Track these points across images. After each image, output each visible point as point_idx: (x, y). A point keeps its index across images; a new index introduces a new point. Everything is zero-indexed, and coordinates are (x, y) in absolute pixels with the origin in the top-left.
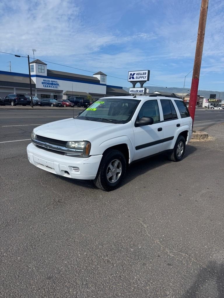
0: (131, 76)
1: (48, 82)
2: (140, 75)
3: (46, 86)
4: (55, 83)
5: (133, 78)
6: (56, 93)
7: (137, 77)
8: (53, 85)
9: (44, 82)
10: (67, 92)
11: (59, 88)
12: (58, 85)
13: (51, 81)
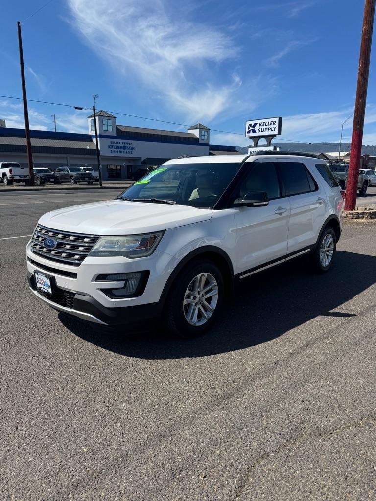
0: (251, 128)
1: (117, 145)
2: (266, 125)
3: (117, 152)
4: (129, 146)
5: (254, 131)
6: (130, 162)
7: (260, 130)
8: (126, 150)
9: (112, 145)
10: (148, 159)
11: (135, 154)
12: (134, 148)
13: (123, 143)
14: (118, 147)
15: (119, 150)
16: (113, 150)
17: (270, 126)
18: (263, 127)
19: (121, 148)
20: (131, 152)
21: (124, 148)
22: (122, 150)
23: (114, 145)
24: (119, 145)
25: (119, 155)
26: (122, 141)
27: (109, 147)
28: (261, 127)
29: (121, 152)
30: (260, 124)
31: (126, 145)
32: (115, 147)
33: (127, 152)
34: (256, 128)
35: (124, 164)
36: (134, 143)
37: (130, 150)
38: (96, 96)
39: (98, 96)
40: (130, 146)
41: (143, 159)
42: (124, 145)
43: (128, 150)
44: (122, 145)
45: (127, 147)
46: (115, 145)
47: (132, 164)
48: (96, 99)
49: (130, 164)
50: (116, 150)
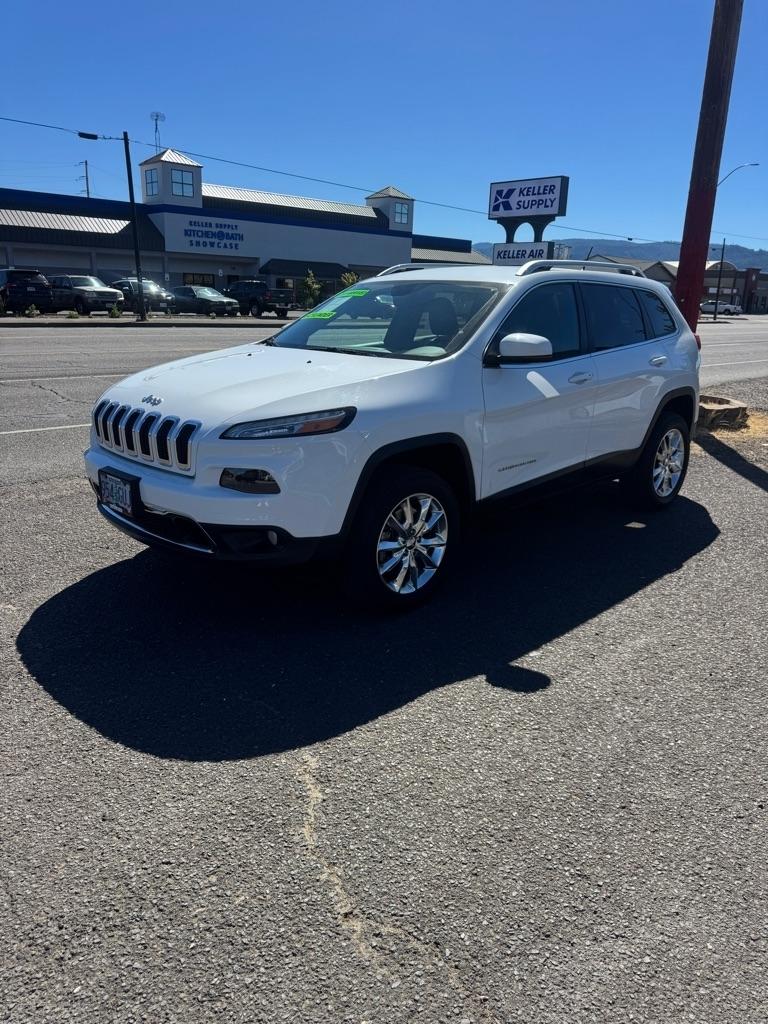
0: (501, 200)
1: (205, 229)
2: (534, 194)
3: (198, 243)
4: (230, 232)
5: (507, 206)
6: (234, 268)
7: (521, 204)
8: (225, 241)
9: (193, 228)
10: (273, 262)
11: (244, 250)
12: (241, 238)
13: (217, 226)
14: (206, 234)
15: (208, 240)
16: (195, 239)
17: (543, 197)
18: (527, 199)
19: (214, 235)
20: (236, 245)
21: (221, 235)
22: (216, 241)
23: (197, 228)
24: (207, 229)
25: (208, 251)
26: (214, 220)
27: (187, 233)
28: (522, 198)
29: (212, 244)
30: (521, 192)
31: (225, 231)
32: (200, 234)
33: (225, 246)
34: (514, 200)
35: (220, 273)
36: (244, 226)
37: (234, 242)
38: (157, 117)
39: (164, 117)
40: (235, 232)
41: (262, 262)
42: (218, 229)
43: (228, 242)
44: (215, 230)
45: (228, 234)
46: (201, 228)
47: (238, 272)
48: (159, 122)
49: (234, 273)
50: (202, 240)
